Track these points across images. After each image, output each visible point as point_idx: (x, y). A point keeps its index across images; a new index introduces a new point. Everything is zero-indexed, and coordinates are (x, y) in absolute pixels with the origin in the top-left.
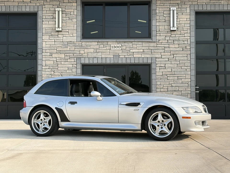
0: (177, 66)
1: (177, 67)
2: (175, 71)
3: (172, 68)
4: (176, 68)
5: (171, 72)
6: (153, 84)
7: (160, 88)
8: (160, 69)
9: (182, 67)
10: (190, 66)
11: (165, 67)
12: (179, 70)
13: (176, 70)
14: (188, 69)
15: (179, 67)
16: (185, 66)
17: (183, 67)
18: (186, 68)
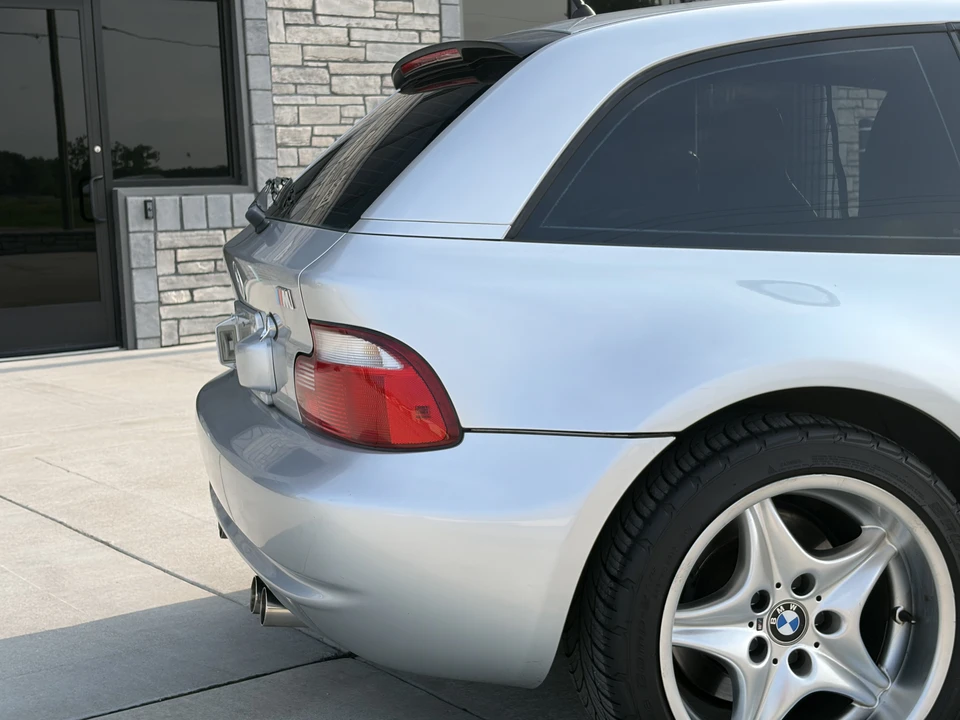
0: (376, 12)
1: (375, 17)
2: (367, 42)
3: (353, 23)
4: (370, 23)
5: (348, 45)
6: (256, 119)
7: (297, 147)
8: (286, 25)
9: (403, 20)
10: (440, 16)
11: (315, 15)
12: (386, 36)
13: (372, 36)
14: (428, 30)
15: (384, 15)
16: (413, 14)
17: (408, 18)
18: (418, 23)
